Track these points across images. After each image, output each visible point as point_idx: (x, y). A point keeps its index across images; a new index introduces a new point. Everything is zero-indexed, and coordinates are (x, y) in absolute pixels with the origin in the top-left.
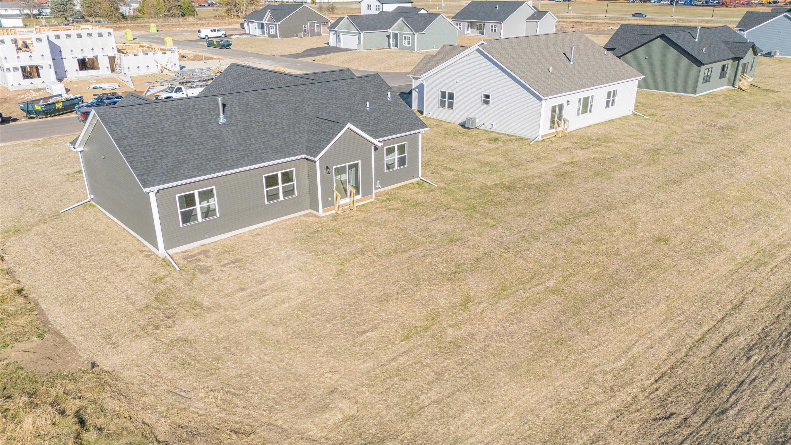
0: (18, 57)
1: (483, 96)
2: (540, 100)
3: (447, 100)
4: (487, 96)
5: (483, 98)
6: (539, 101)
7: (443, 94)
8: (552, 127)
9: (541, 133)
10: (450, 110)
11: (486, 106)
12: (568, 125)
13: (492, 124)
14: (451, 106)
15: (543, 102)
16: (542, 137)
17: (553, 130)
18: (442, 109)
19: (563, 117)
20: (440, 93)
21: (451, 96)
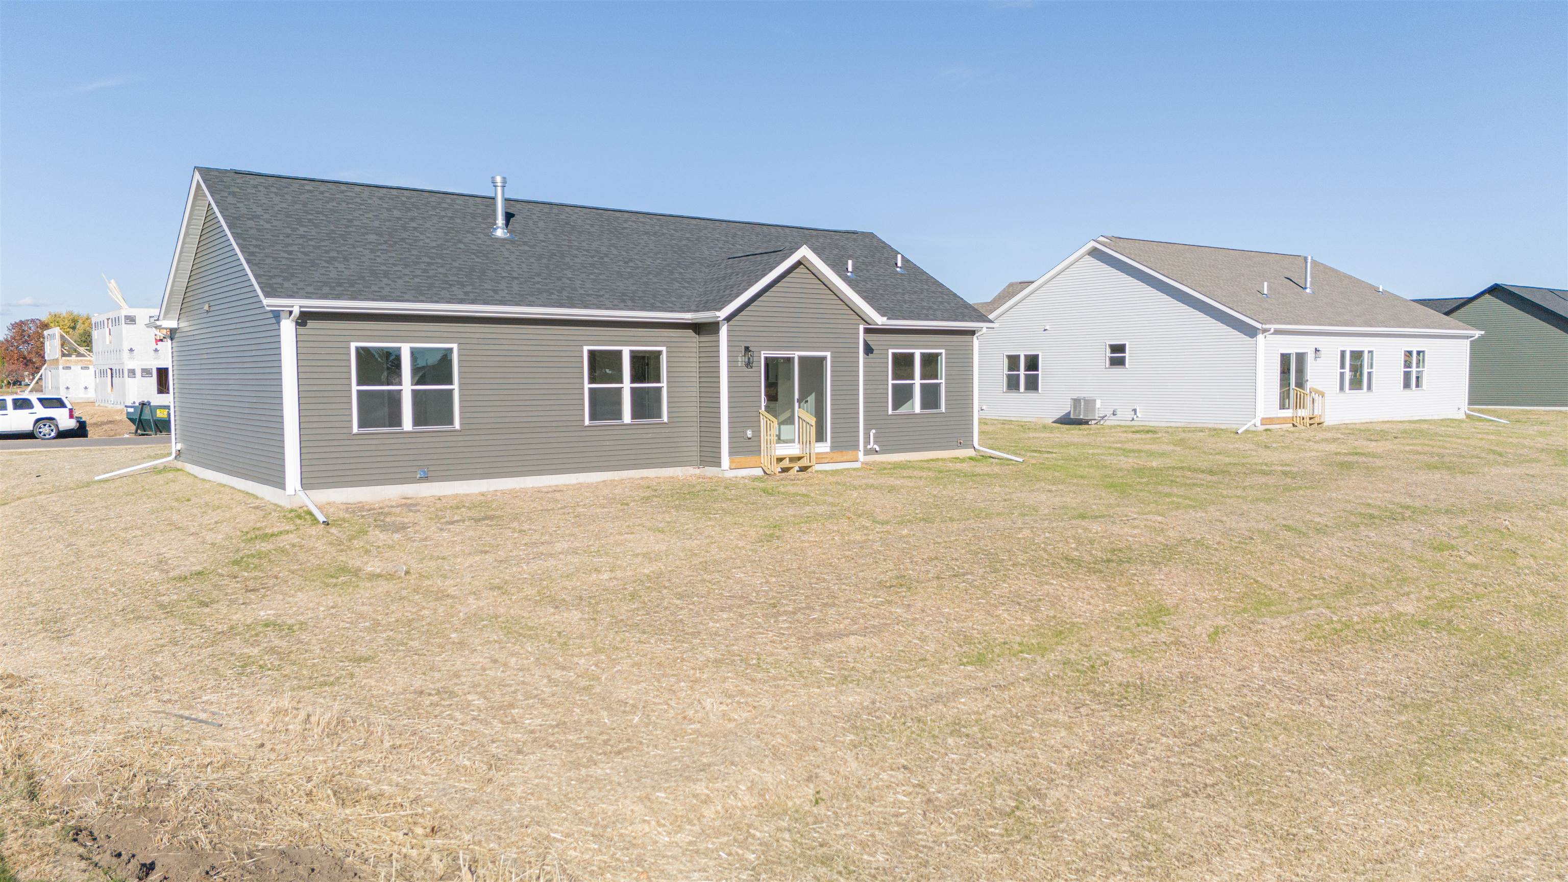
0: (156, 350)
1: (1108, 350)
2: (1251, 332)
3: (1022, 372)
4: (1118, 349)
5: (1109, 354)
6: (1249, 339)
7: (1013, 361)
8: (1282, 407)
9: (1261, 413)
10: (1031, 395)
11: (1117, 370)
12: (1323, 406)
13: (1135, 410)
14: (1032, 384)
15: (1260, 337)
16: (1265, 421)
17: (1288, 413)
18: (1013, 395)
19: (1309, 385)
20: (1006, 361)
21: (1033, 363)
